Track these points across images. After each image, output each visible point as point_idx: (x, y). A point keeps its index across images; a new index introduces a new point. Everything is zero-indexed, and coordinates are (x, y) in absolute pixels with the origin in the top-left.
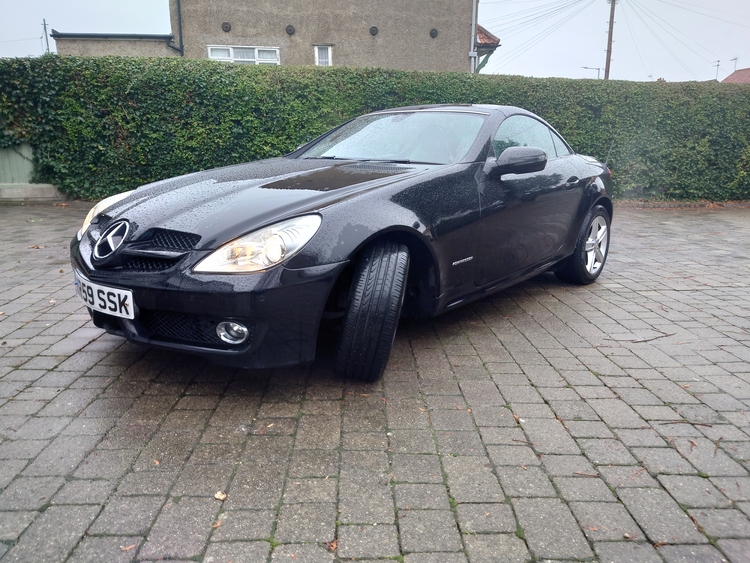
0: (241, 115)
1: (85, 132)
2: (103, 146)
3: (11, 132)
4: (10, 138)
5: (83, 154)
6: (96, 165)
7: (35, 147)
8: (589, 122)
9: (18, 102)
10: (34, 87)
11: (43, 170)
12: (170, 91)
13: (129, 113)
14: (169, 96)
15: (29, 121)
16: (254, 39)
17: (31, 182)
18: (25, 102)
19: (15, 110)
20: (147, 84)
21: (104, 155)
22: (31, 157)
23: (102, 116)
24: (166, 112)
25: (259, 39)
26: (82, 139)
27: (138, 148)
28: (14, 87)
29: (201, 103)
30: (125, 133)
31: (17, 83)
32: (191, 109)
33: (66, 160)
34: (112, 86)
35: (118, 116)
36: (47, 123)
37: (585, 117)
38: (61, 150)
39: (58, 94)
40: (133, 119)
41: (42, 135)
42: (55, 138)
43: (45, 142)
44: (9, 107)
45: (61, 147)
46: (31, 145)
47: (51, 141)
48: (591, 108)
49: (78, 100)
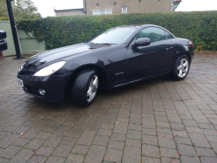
0: (94, 30)
1: (56, 36)
2: (61, 40)
3: (40, 37)
4: (40, 39)
5: (56, 42)
6: (59, 45)
7: (46, 41)
8: (205, 25)
9: (41, 29)
10: (45, 25)
11: (47, 47)
12: (76, 24)
13: (66, 31)
14: (76, 26)
15: (44, 34)
16: (105, 7)
17: (45, 50)
18: (43, 29)
19: (41, 31)
20: (71, 23)
21: (61, 42)
22: (45, 43)
23: (60, 32)
24: (75, 30)
25: (106, 7)
26: (56, 39)
27: (69, 40)
28: (40, 26)
29: (84, 27)
30: (66, 36)
31: (41, 25)
32: (81, 29)
33: (53, 44)
34: (62, 24)
35: (64, 32)
36: (48, 35)
37: (204, 23)
38: (51, 42)
39: (50, 27)
40: (68, 32)
41: (47, 38)
42: (50, 38)
43: (48, 39)
44: (39, 31)
45: (51, 41)
46: (45, 40)
47: (49, 39)
48: (206, 20)
49: (55, 28)
